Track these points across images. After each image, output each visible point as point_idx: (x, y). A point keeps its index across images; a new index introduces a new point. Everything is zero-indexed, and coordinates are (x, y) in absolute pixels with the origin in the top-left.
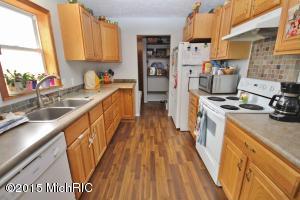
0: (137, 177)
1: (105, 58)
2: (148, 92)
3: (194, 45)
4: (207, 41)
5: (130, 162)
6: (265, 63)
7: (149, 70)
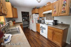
3: (36, 14)
4: (38, 14)
6: (49, 17)
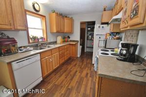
0: (66, 78)
1: (65, 31)
2: (87, 47)
3: (102, 26)
5: (66, 72)
7: (88, 37)
